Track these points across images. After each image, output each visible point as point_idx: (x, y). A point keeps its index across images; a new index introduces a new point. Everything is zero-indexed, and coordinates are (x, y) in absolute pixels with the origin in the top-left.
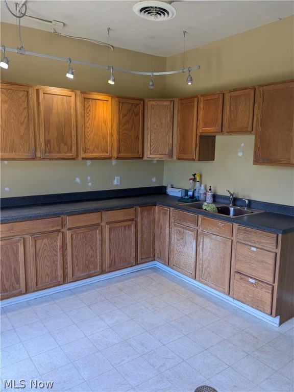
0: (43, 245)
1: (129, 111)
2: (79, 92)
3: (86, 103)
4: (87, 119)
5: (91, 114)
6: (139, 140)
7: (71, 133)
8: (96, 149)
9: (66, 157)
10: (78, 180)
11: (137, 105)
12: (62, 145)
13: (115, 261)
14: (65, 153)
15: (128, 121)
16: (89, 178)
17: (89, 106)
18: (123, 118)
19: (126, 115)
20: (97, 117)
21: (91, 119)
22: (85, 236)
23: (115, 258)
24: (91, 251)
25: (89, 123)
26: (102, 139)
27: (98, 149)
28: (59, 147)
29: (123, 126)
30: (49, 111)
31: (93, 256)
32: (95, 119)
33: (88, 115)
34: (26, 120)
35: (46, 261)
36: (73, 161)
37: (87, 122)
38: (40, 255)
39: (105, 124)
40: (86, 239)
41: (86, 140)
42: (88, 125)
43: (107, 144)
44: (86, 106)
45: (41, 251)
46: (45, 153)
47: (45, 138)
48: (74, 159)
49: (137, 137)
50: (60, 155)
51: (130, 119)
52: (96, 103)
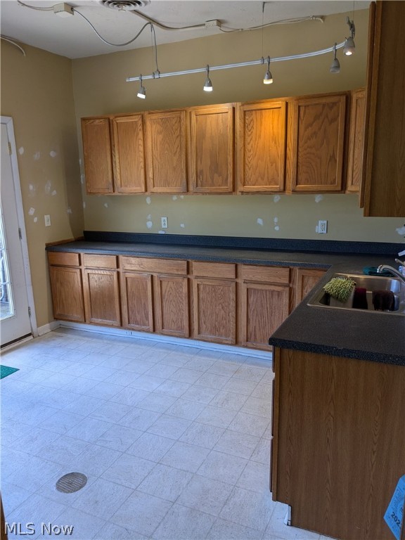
0: (168, 287)
1: (317, 117)
2: (238, 105)
3: (247, 117)
4: (248, 139)
5: (254, 131)
6: (336, 161)
7: (227, 160)
8: (260, 179)
9: (221, 191)
10: (260, 221)
11: (334, 104)
12: (216, 175)
13: (255, 335)
14: (219, 186)
15: (315, 133)
16: (276, 220)
17: (252, 120)
18: (305, 130)
19: (311, 125)
20: (262, 134)
21: (254, 139)
22: (215, 291)
23: (255, 331)
24: (222, 312)
25: (250, 145)
26: (269, 165)
27: (263, 179)
28: (212, 179)
29: (306, 142)
30: (202, 136)
31: (225, 319)
32: (260, 136)
33: (249, 133)
34: (179, 149)
35: (171, 306)
36: (231, 196)
37: (249, 144)
38: (166, 297)
39: (275, 143)
40: (216, 295)
41: (247, 168)
42: (249, 147)
43: (277, 171)
44: (247, 121)
45: (167, 293)
46: (197, 186)
47: (197, 169)
48: (230, 193)
49: (333, 157)
50: (213, 189)
51: (320, 129)
52: (261, 114)
